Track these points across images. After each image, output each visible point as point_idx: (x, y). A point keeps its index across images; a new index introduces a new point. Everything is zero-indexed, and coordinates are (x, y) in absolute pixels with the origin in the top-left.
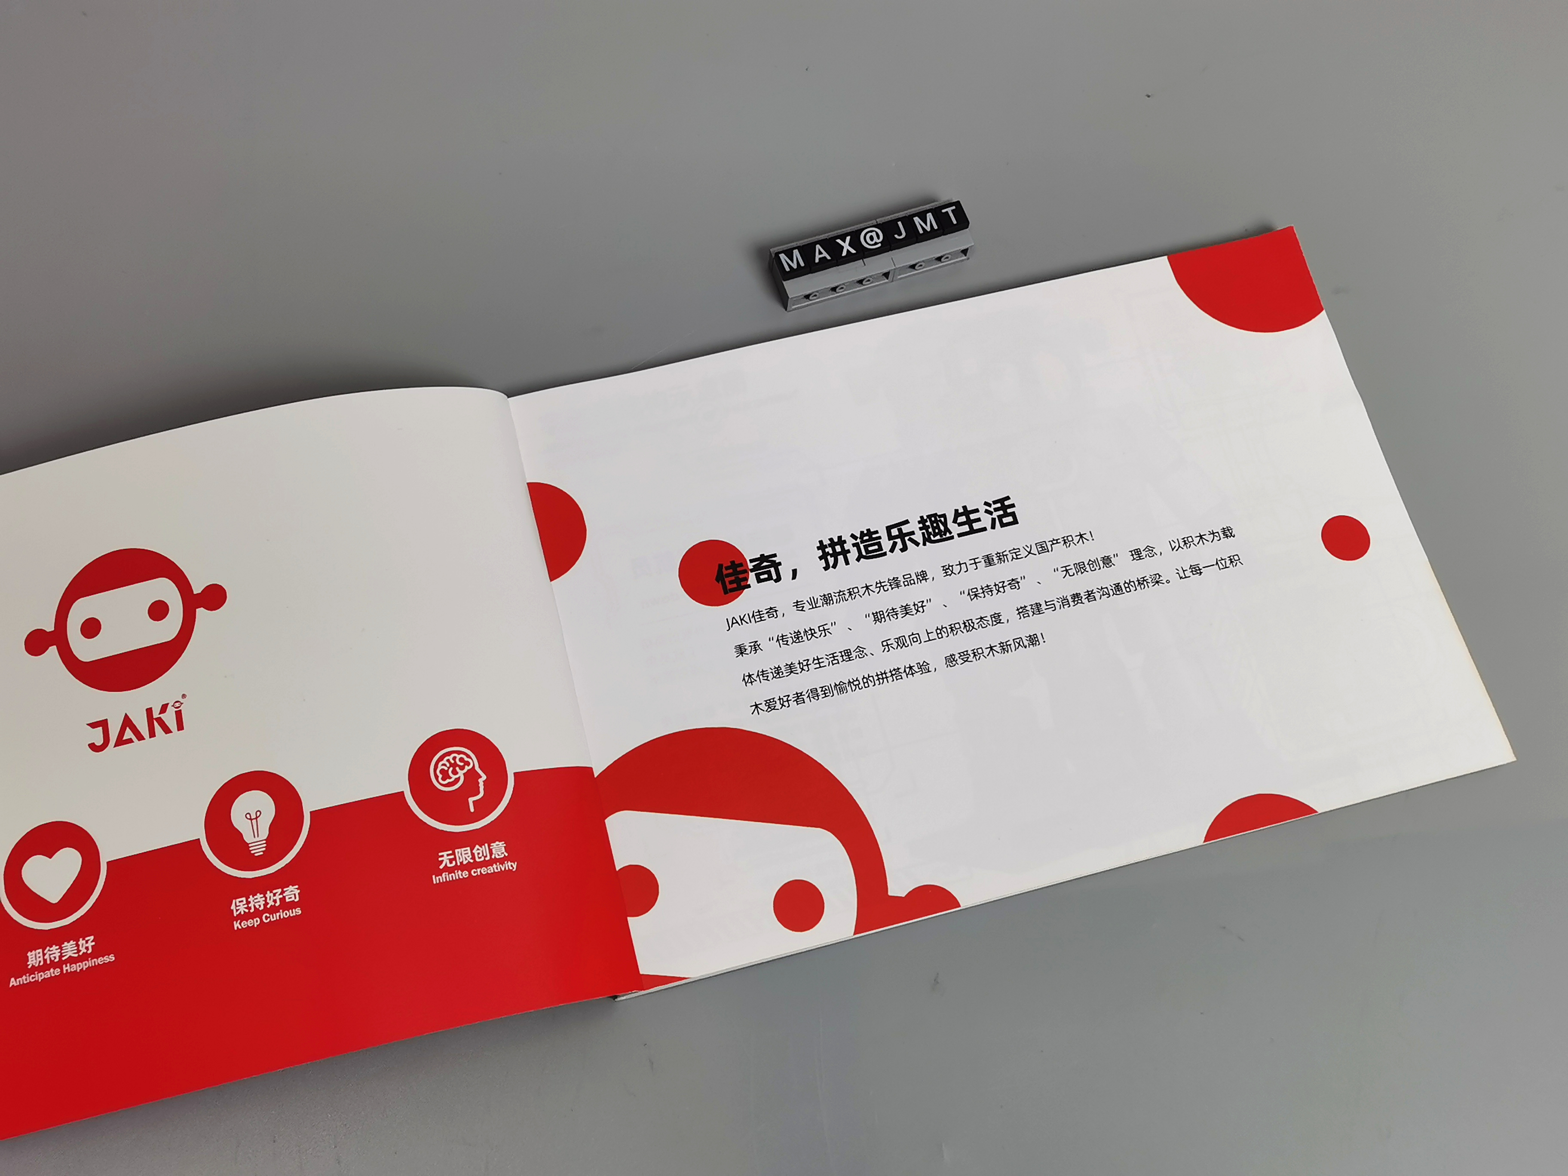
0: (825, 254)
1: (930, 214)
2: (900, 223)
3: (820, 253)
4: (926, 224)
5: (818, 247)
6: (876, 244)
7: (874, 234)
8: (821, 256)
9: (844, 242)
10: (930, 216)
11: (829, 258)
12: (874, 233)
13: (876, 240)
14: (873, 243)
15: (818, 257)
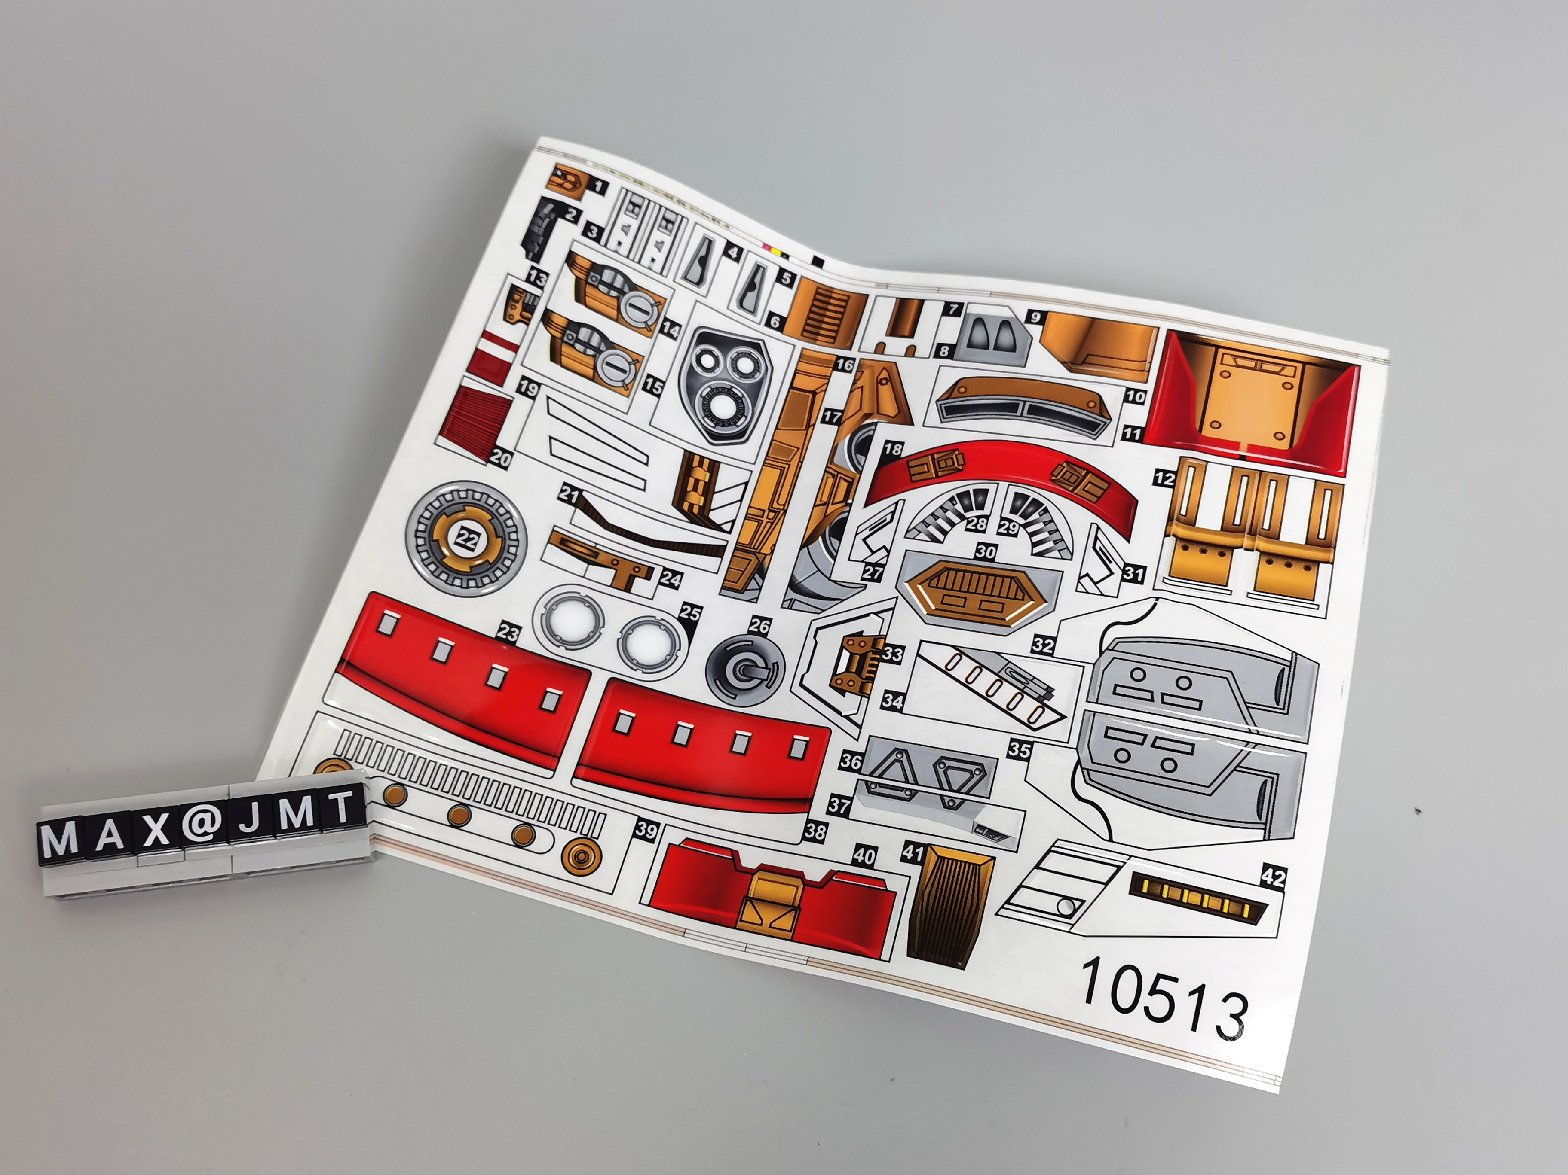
0: (117, 840)
1: (309, 797)
2: (255, 805)
3: (110, 835)
4: (296, 815)
5: (110, 824)
6: (206, 834)
7: (207, 817)
8: (110, 840)
9: (156, 821)
10: (307, 802)
11: (120, 845)
12: (210, 814)
13: (207, 827)
14: (201, 831)
15: (103, 840)
